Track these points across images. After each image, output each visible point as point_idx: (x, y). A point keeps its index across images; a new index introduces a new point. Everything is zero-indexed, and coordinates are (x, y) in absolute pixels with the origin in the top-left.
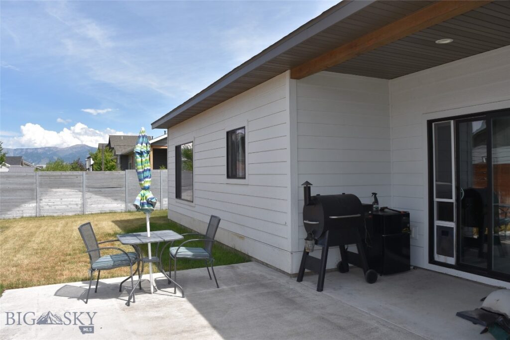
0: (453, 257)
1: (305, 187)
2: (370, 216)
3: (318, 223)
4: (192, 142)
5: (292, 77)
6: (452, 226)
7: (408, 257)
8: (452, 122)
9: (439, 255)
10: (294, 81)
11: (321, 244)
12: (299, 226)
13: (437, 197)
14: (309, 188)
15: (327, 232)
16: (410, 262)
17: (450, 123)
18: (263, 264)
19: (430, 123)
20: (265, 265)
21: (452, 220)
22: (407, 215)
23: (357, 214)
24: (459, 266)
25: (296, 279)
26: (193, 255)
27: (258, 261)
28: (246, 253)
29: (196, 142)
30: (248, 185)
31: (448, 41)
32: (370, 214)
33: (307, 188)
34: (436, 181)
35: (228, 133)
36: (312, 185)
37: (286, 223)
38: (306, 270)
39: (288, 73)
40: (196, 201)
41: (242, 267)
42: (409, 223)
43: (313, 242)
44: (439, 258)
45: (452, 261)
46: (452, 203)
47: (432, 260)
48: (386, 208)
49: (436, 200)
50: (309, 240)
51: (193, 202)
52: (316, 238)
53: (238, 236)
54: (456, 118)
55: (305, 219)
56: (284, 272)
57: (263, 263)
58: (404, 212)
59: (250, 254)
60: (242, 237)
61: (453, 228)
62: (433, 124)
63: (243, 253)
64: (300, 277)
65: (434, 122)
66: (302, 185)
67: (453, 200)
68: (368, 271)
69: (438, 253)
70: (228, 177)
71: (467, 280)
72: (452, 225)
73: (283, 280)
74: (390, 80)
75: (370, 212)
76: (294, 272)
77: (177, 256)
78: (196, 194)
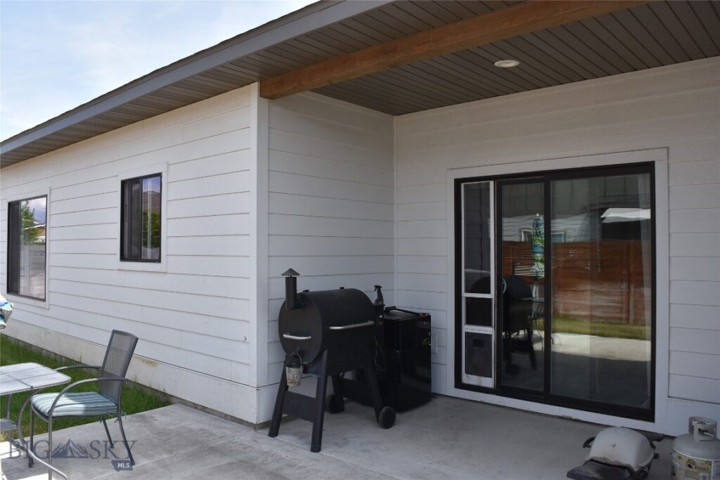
0: (491, 377)
1: (287, 278)
2: (381, 323)
3: (310, 337)
4: (46, 196)
5: (262, 94)
6: (490, 333)
7: (428, 381)
8: (492, 183)
9: (470, 375)
10: (265, 101)
11: (315, 373)
12: (269, 343)
13: (467, 291)
14: (295, 279)
15: (325, 353)
16: (431, 388)
17: (488, 184)
18: (196, 408)
19: (458, 182)
20: (201, 410)
21: (490, 325)
22: (427, 318)
23: (366, 321)
24: (499, 390)
25: (267, 431)
26: (86, 410)
27: (184, 402)
28: (162, 390)
29: (53, 197)
30: (166, 273)
31: (512, 64)
32: (381, 319)
33: (291, 280)
34: (466, 268)
35: (124, 183)
36: (299, 274)
37: (246, 339)
38: (284, 415)
39: (255, 87)
40: (51, 298)
41: (159, 417)
42: (429, 330)
43: (301, 369)
44: (468, 379)
45: (489, 382)
46: (490, 299)
47: (459, 384)
48: (394, 308)
49: (465, 295)
50: (292, 367)
51: (44, 300)
52: (306, 363)
53: (144, 361)
54: (498, 179)
55: (282, 330)
56: (241, 421)
57: (195, 406)
58: (424, 314)
59: (168, 392)
60: (151, 362)
61: (491, 335)
62: (462, 185)
63: (154, 389)
64: (273, 427)
65: (463, 182)
66: (283, 275)
67: (492, 295)
68: (384, 410)
69: (468, 372)
70: (123, 258)
71: (514, 409)
72: (489, 331)
73: (246, 437)
74: (395, 117)
75: (381, 316)
76: (261, 421)
77: (54, 414)
78: (52, 286)
